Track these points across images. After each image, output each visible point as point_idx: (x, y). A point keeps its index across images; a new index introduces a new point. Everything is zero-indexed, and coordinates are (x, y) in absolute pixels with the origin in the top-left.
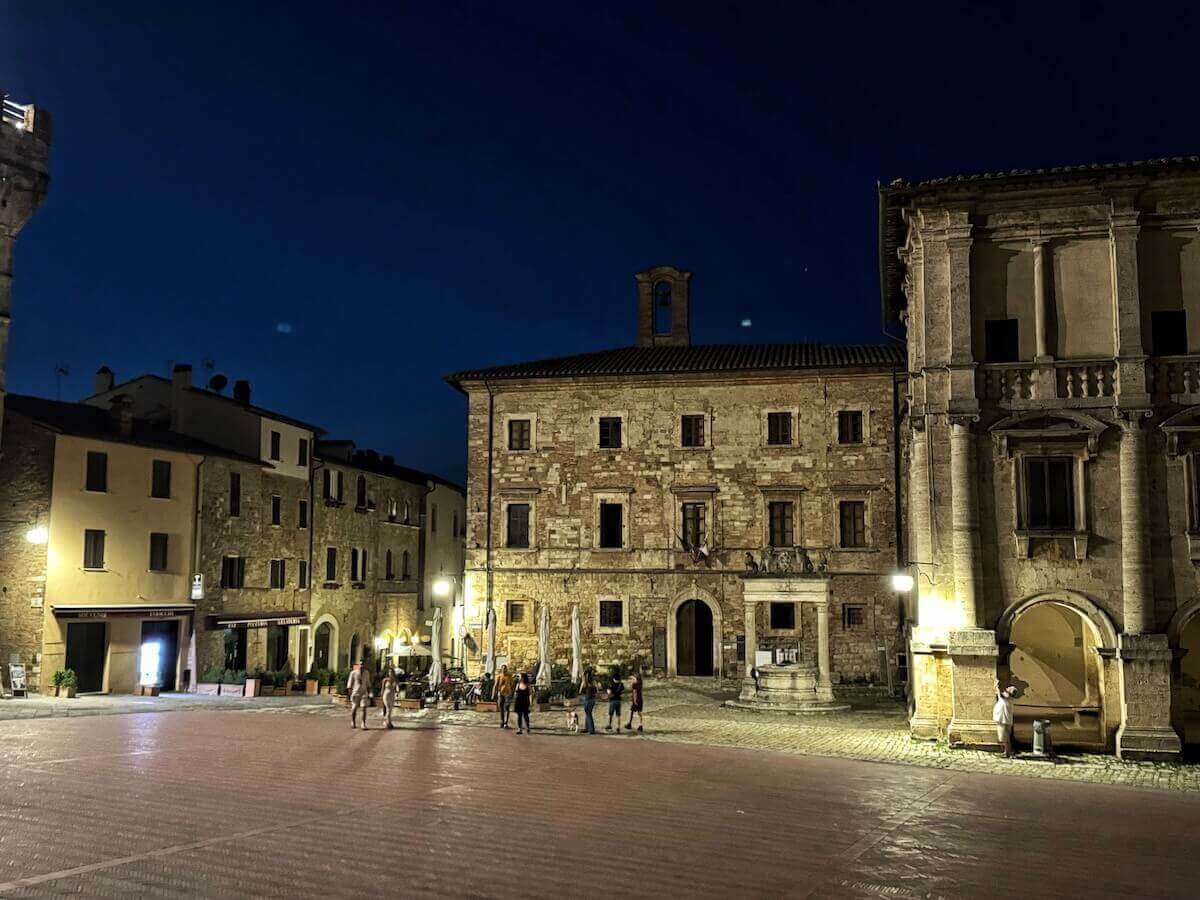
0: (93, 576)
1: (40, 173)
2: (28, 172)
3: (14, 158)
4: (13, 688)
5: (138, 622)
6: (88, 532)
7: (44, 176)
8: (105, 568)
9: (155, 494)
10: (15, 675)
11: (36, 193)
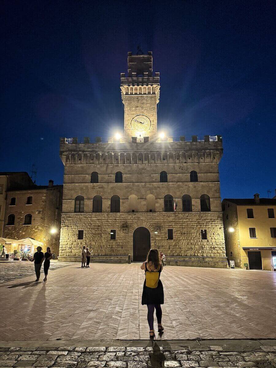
0: (253, 239)
1: (220, 149)
2: (217, 150)
3: (214, 148)
4: (231, 266)
5: (270, 251)
6: (250, 229)
7: (222, 149)
8: (257, 237)
9: (269, 217)
10: (231, 263)
11: (221, 153)
